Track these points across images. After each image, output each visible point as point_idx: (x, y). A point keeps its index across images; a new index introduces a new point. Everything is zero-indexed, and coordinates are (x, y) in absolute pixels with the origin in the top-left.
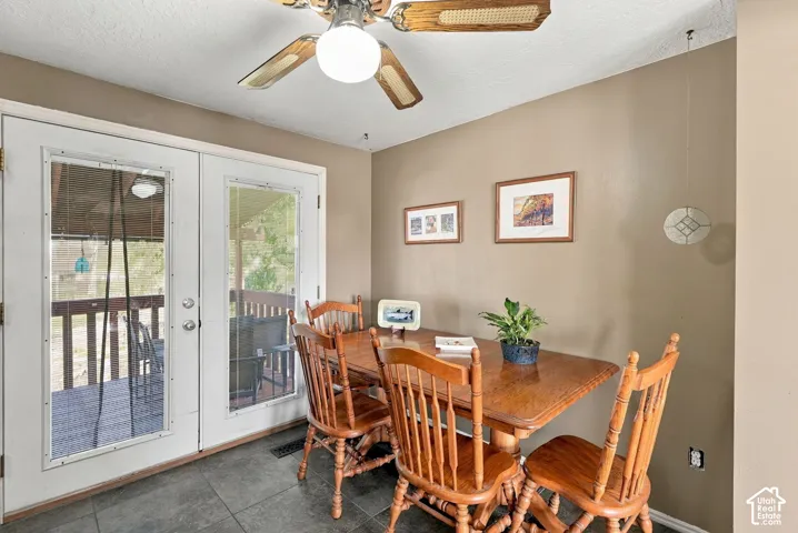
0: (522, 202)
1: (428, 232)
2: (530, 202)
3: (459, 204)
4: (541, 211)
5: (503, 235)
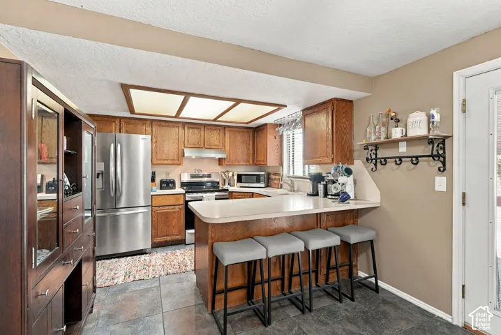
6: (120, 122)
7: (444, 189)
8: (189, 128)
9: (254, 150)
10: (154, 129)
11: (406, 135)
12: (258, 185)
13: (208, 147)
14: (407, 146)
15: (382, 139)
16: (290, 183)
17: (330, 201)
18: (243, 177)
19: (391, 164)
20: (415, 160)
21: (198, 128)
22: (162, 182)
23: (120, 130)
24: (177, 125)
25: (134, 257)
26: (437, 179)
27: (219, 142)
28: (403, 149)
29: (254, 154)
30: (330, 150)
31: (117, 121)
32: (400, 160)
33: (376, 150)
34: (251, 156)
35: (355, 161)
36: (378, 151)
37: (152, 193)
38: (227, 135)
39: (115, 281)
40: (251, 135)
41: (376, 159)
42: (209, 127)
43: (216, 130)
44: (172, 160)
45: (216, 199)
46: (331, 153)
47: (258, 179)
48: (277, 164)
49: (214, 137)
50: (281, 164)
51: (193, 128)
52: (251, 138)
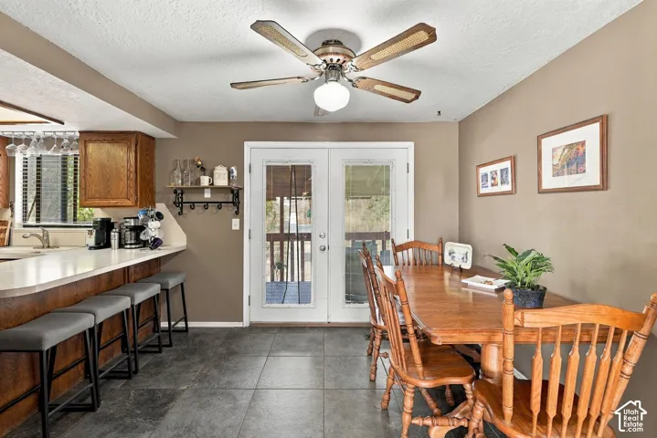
0: (559, 152)
1: (493, 185)
2: (566, 151)
3: (514, 160)
4: (574, 159)
5: (545, 186)
7: (238, 228)
11: (212, 184)
14: (211, 193)
15: (188, 185)
16: (41, 234)
17: (128, 251)
19: (199, 208)
20: (219, 205)
26: (234, 220)
28: (207, 195)
30: (132, 191)
32: (206, 204)
33: (182, 194)
35: (157, 204)
36: (184, 195)
41: (182, 203)
46: (134, 195)
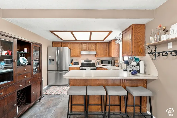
6: (62, 43)
8: (83, 44)
9: (108, 51)
10: (71, 45)
11: (169, 39)
12: (109, 65)
13: (90, 50)
16: (120, 64)
18: (103, 61)
21: (86, 44)
22: (74, 63)
23: (62, 46)
24: (79, 43)
25: (63, 87)
27: (94, 48)
28: (170, 47)
29: (108, 52)
31: (61, 43)
32: (167, 53)
34: (107, 53)
36: (157, 49)
37: (70, 66)
38: (97, 45)
39: (52, 93)
40: (107, 45)
42: (90, 43)
43: (93, 44)
44: (77, 55)
45: (91, 70)
46: (131, 51)
47: (109, 62)
48: (117, 57)
49: (92, 47)
50: (119, 57)
51: (85, 44)
52: (107, 46)
